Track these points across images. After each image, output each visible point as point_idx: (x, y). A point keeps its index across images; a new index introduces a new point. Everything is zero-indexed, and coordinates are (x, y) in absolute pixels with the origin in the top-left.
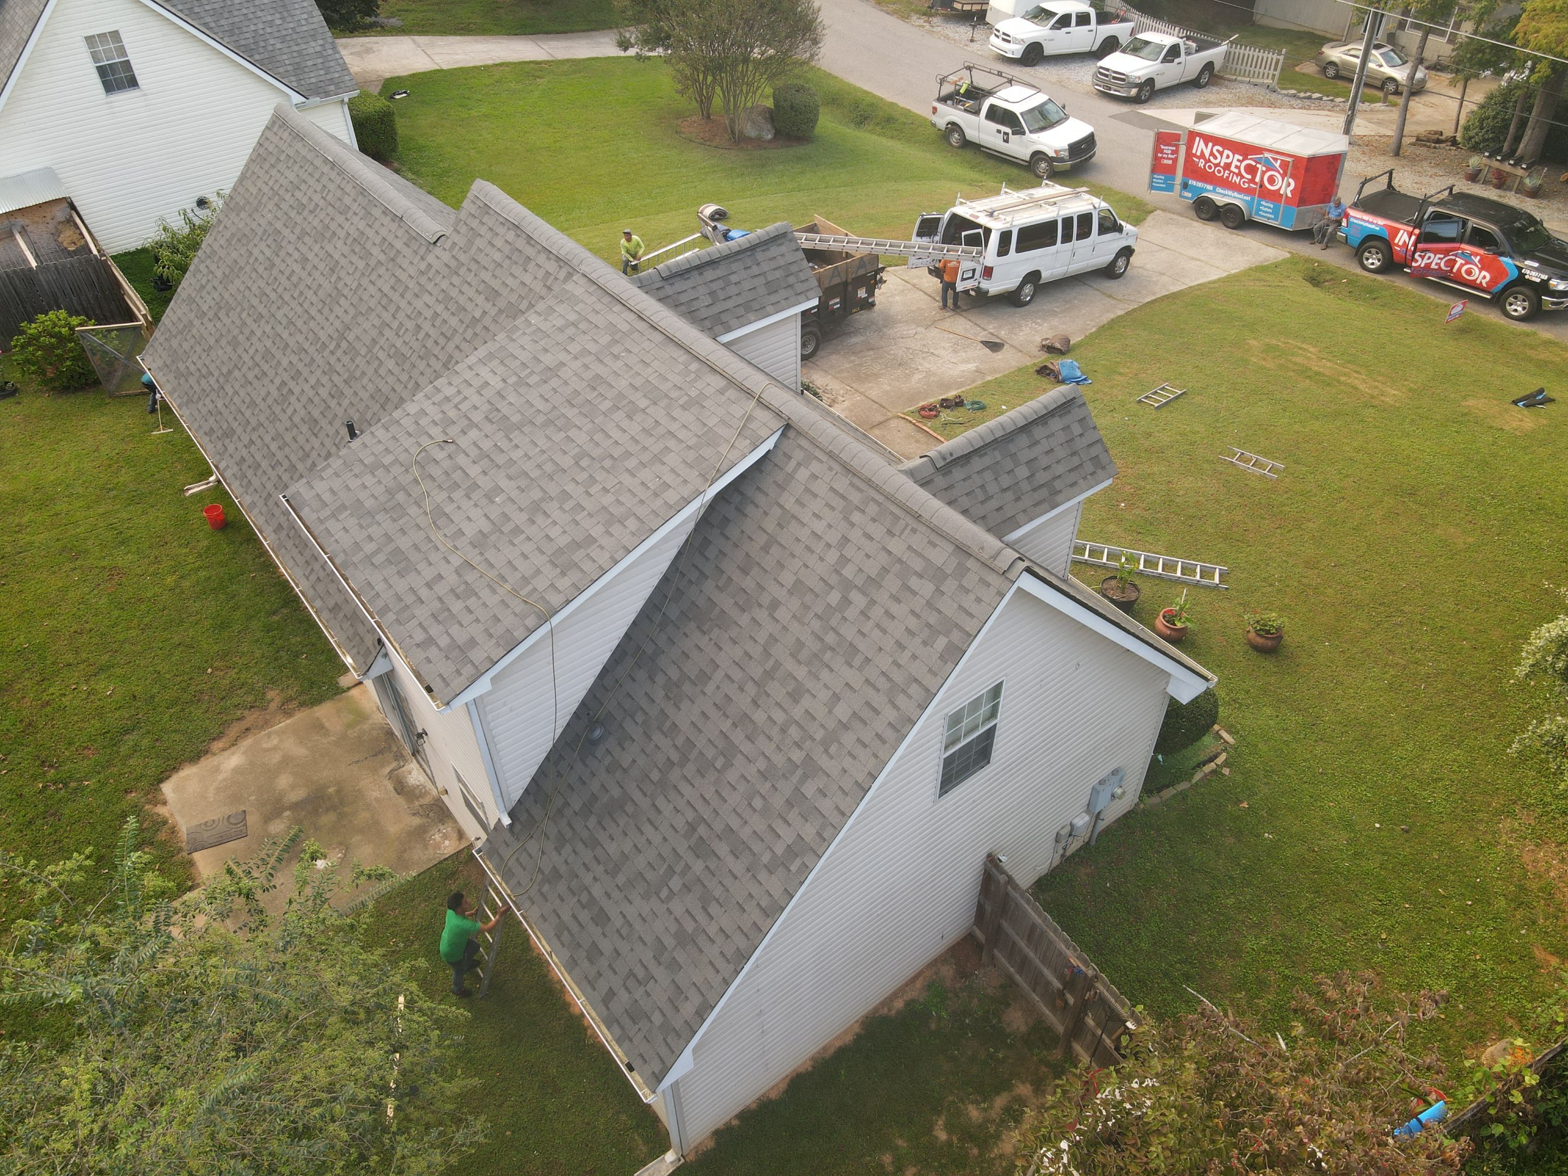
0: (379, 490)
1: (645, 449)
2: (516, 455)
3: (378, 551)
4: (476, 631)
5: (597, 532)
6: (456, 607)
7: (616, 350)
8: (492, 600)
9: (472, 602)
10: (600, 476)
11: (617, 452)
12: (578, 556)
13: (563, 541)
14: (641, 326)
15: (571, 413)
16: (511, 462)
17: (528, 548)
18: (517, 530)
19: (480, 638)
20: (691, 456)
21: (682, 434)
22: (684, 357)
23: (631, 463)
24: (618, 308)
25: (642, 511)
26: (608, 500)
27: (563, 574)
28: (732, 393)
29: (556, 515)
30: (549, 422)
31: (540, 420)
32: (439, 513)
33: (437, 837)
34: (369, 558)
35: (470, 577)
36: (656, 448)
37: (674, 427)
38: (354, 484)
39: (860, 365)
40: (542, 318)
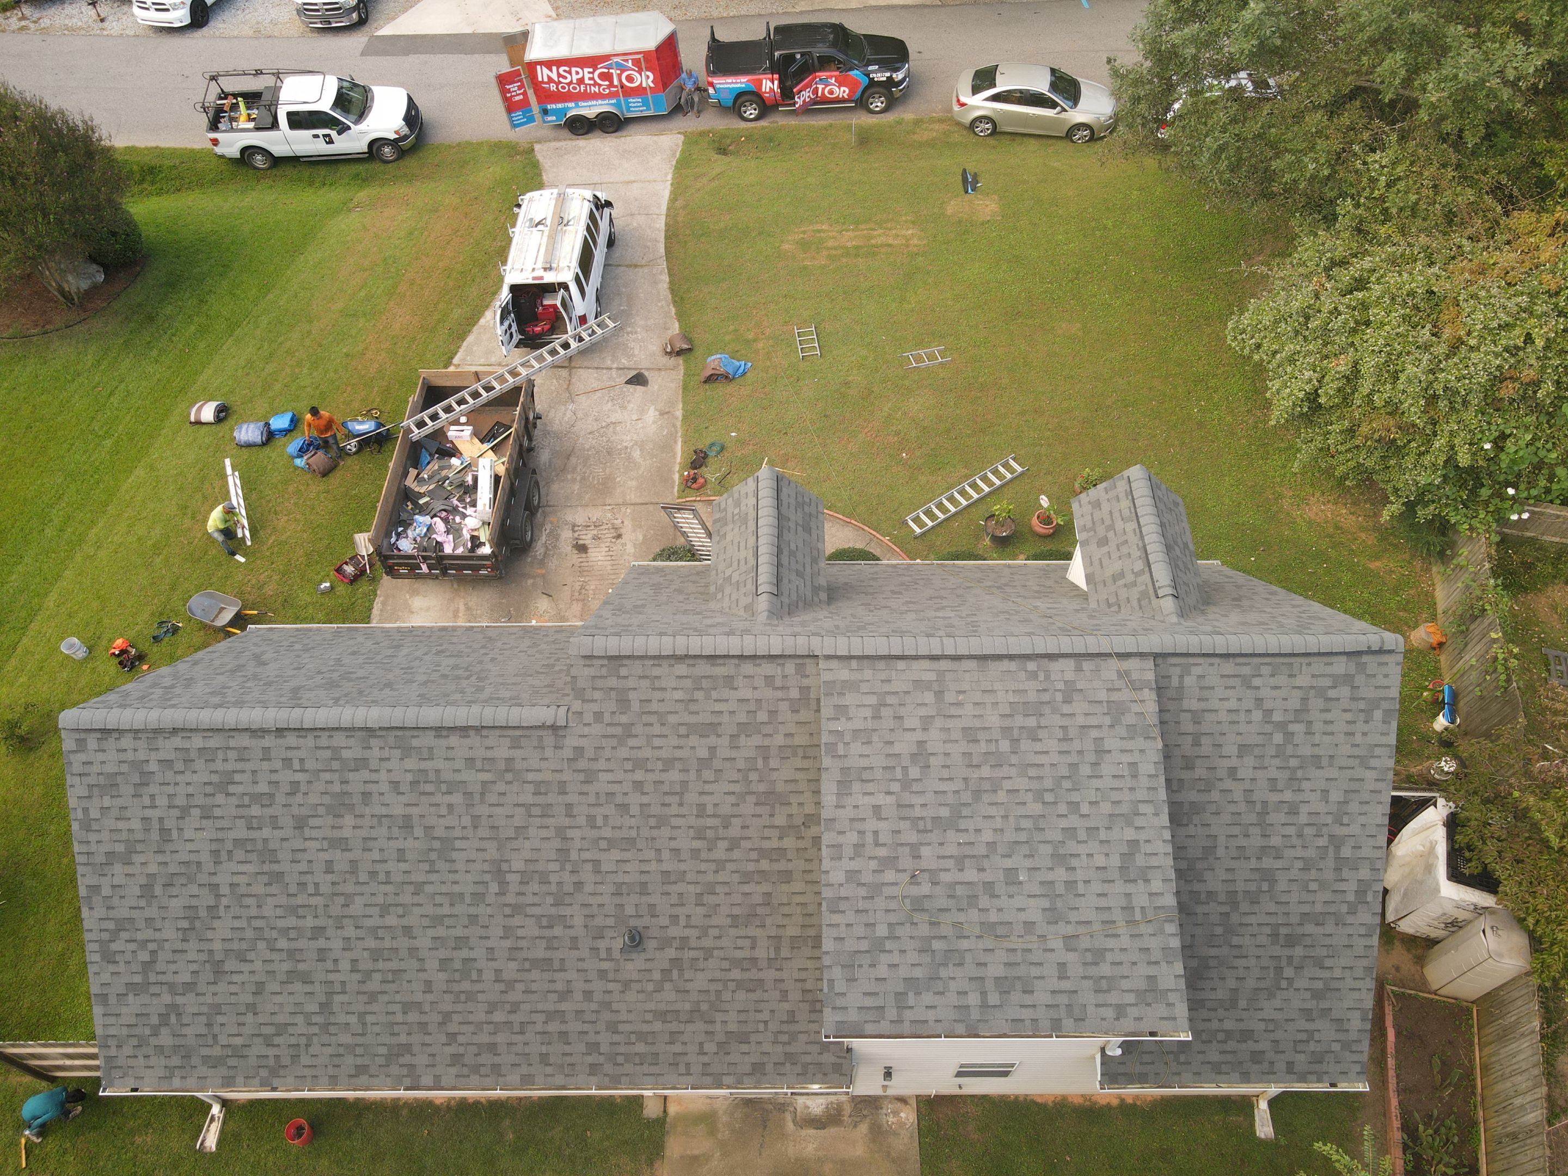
0: (912, 957)
1: (1080, 752)
2: (987, 836)
3: (984, 994)
4: (1144, 970)
5: (1130, 834)
6: (1105, 969)
7: (950, 697)
8: (1125, 941)
9: (1109, 957)
10: (1075, 797)
11: (1064, 771)
12: (1140, 860)
13: (1115, 861)
14: (944, 665)
15: (986, 772)
16: (991, 845)
17: (1096, 887)
18: (1071, 884)
19: (1151, 971)
20: (1121, 731)
21: (1093, 721)
22: (1013, 666)
23: (1085, 770)
24: (901, 665)
25: (1141, 795)
26: (1106, 808)
27: (1147, 881)
28: (1087, 665)
29: (1082, 849)
30: (977, 794)
31: (967, 797)
32: (988, 928)
33: (891, 1119)
34: (984, 1006)
35: (1085, 943)
36: (1089, 746)
37: (1081, 720)
38: (882, 971)
39: (583, 479)
40: (843, 720)
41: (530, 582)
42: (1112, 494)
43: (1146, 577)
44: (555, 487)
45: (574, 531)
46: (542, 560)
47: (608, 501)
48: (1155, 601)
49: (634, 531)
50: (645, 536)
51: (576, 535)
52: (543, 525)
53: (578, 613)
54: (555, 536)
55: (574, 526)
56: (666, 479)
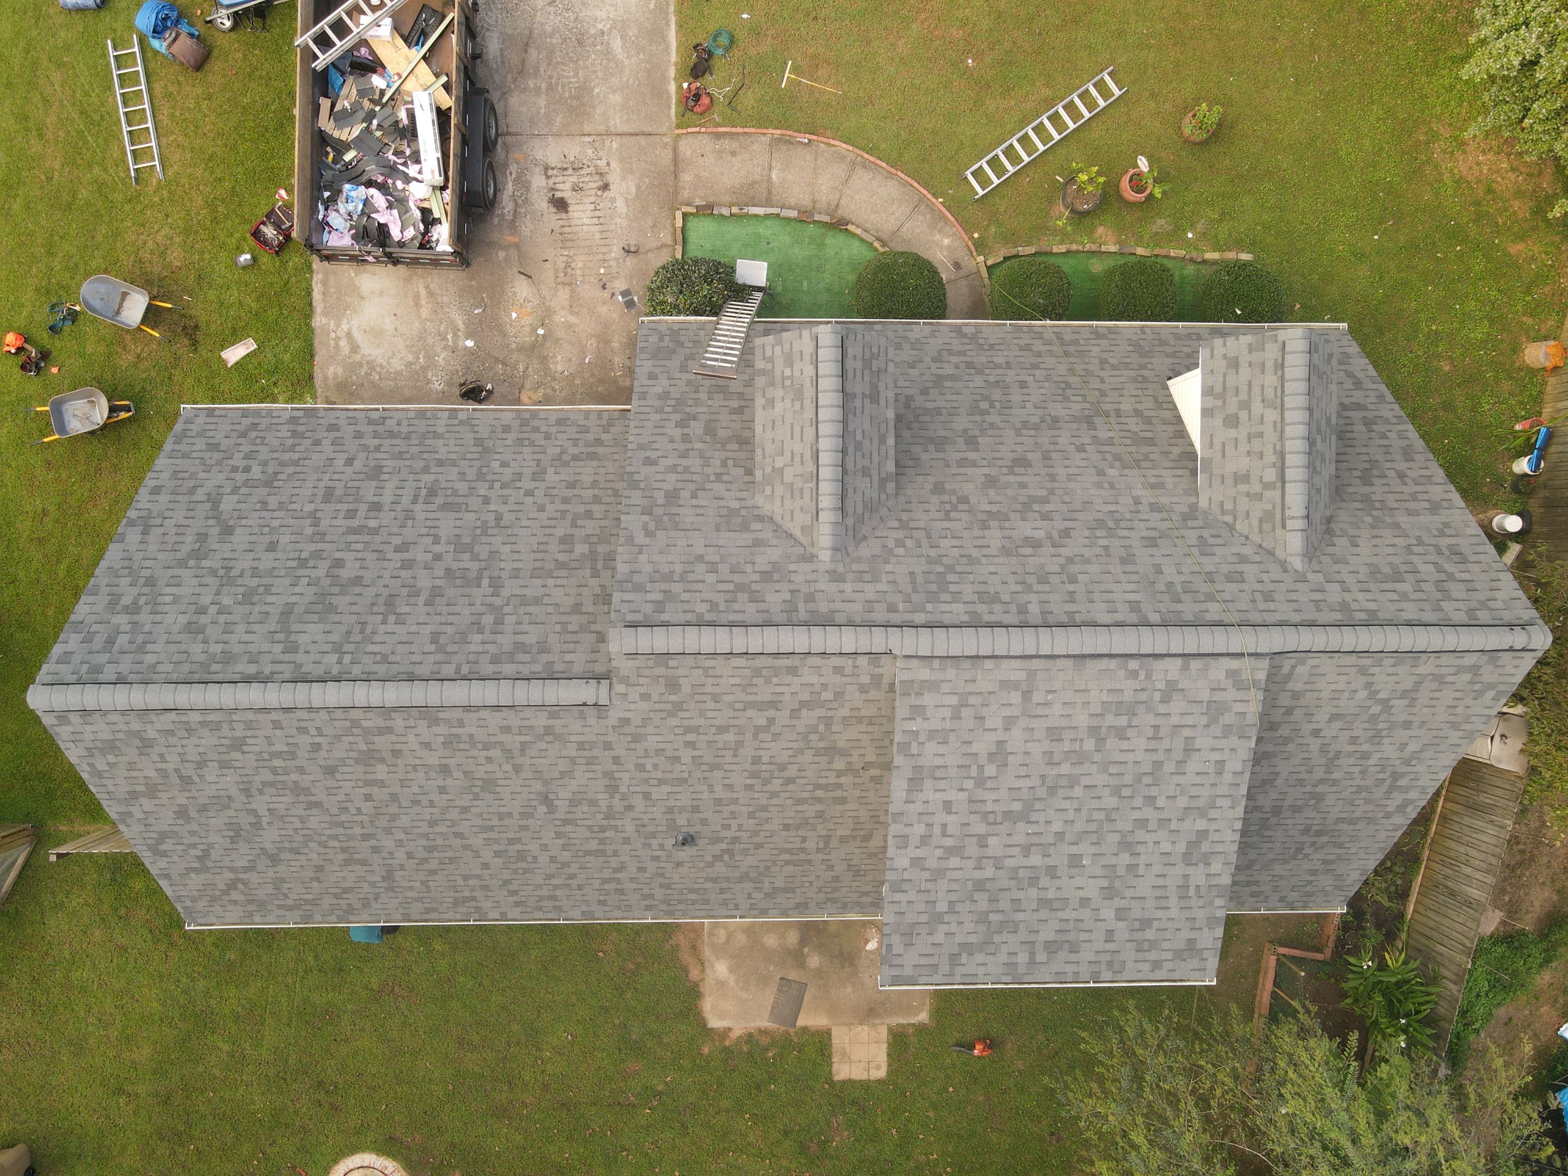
0: (969, 927)
1: (1168, 751)
2: (1057, 826)
3: (1032, 954)
4: (1187, 934)
5: (1201, 824)
6: (1150, 934)
7: (1038, 697)
8: (1174, 913)
9: (1156, 924)
10: (1154, 791)
11: (1147, 768)
12: (1205, 847)
13: (1181, 847)
14: (1036, 664)
15: (1065, 769)
16: (1060, 835)
17: (1157, 869)
18: (1132, 868)
19: (1192, 935)
20: (1216, 730)
21: (1189, 720)
22: (1113, 664)
23: (1170, 767)
24: (988, 664)
25: (1221, 790)
26: (1182, 802)
27: (1208, 864)
28: (1195, 664)
29: (1149, 838)
30: (1052, 790)
31: (1042, 792)
32: (1044, 903)
34: (1032, 962)
35: (1136, 913)
36: (1179, 744)
37: (1175, 720)
38: (939, 938)
39: (550, 88)
40: (919, 720)
41: (502, 254)
42: (1257, 357)
43: (1278, 493)
44: (514, 100)
45: (548, 177)
46: (513, 221)
47: (587, 129)
48: (1279, 531)
49: (624, 178)
50: (638, 187)
51: (551, 182)
52: (506, 165)
53: (566, 303)
54: (523, 183)
55: (547, 168)
56: (659, 93)
